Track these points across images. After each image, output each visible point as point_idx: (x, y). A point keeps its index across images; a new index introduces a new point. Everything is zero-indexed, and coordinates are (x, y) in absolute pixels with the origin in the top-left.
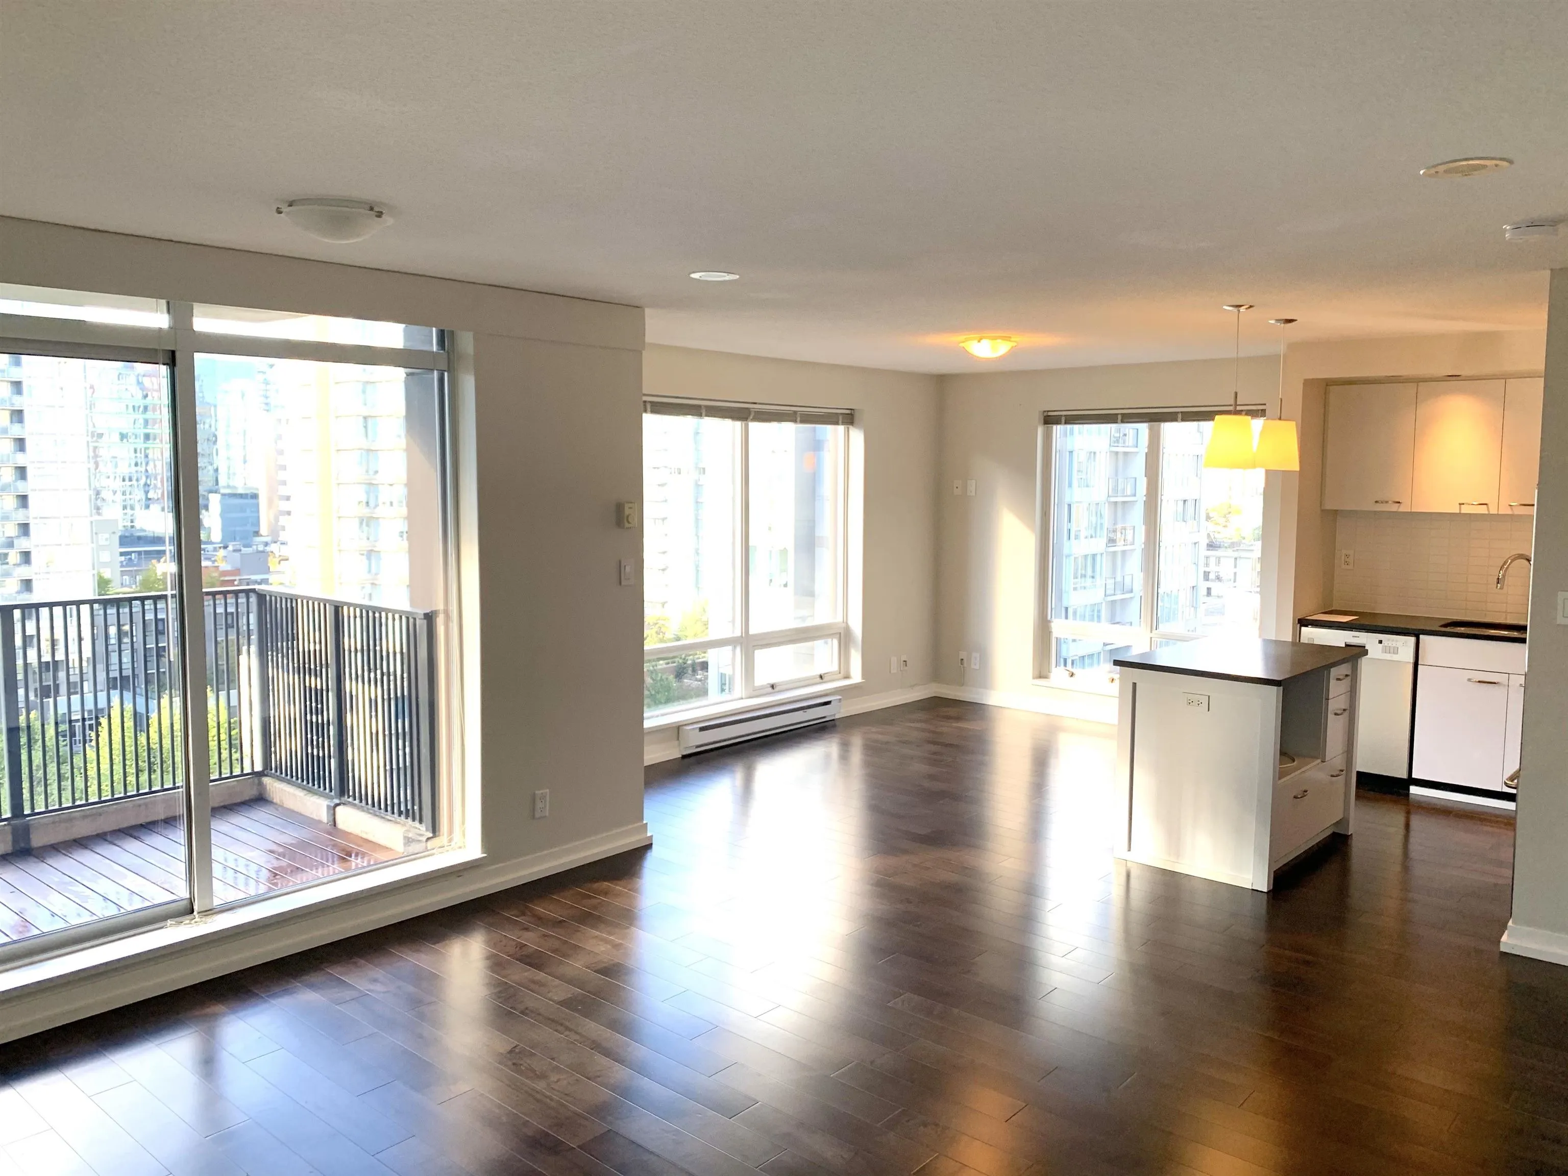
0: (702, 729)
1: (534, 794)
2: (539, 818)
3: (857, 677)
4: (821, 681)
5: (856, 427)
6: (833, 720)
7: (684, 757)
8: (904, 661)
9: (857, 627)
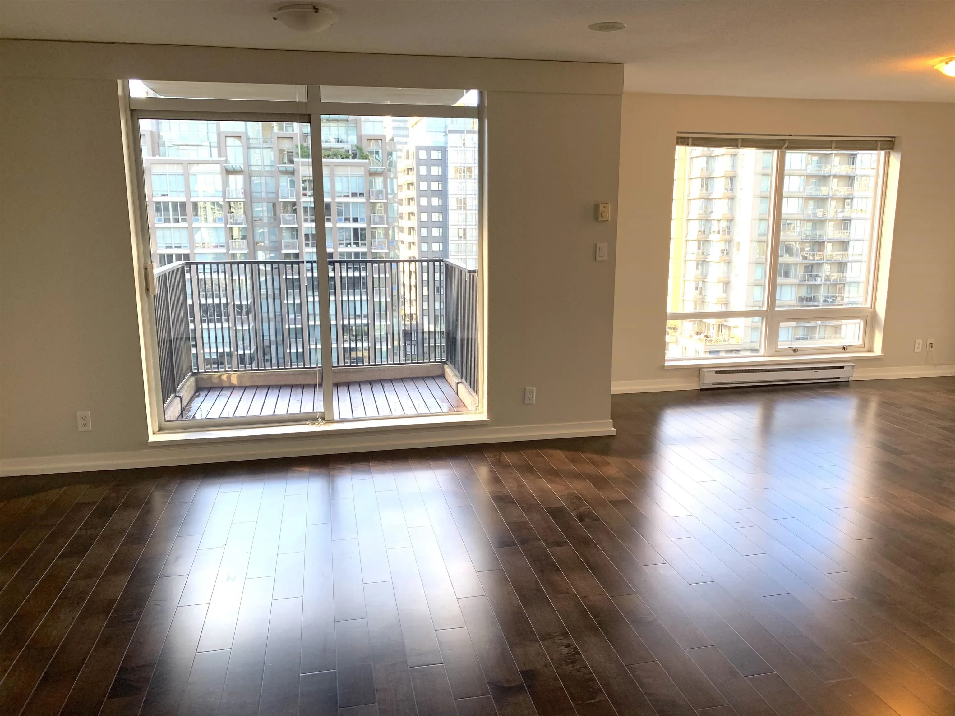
0: (717, 372)
1: (525, 389)
2: (528, 404)
3: (878, 351)
4: (844, 351)
5: (896, 151)
6: (848, 381)
7: (702, 390)
8: (931, 344)
9: (881, 310)
